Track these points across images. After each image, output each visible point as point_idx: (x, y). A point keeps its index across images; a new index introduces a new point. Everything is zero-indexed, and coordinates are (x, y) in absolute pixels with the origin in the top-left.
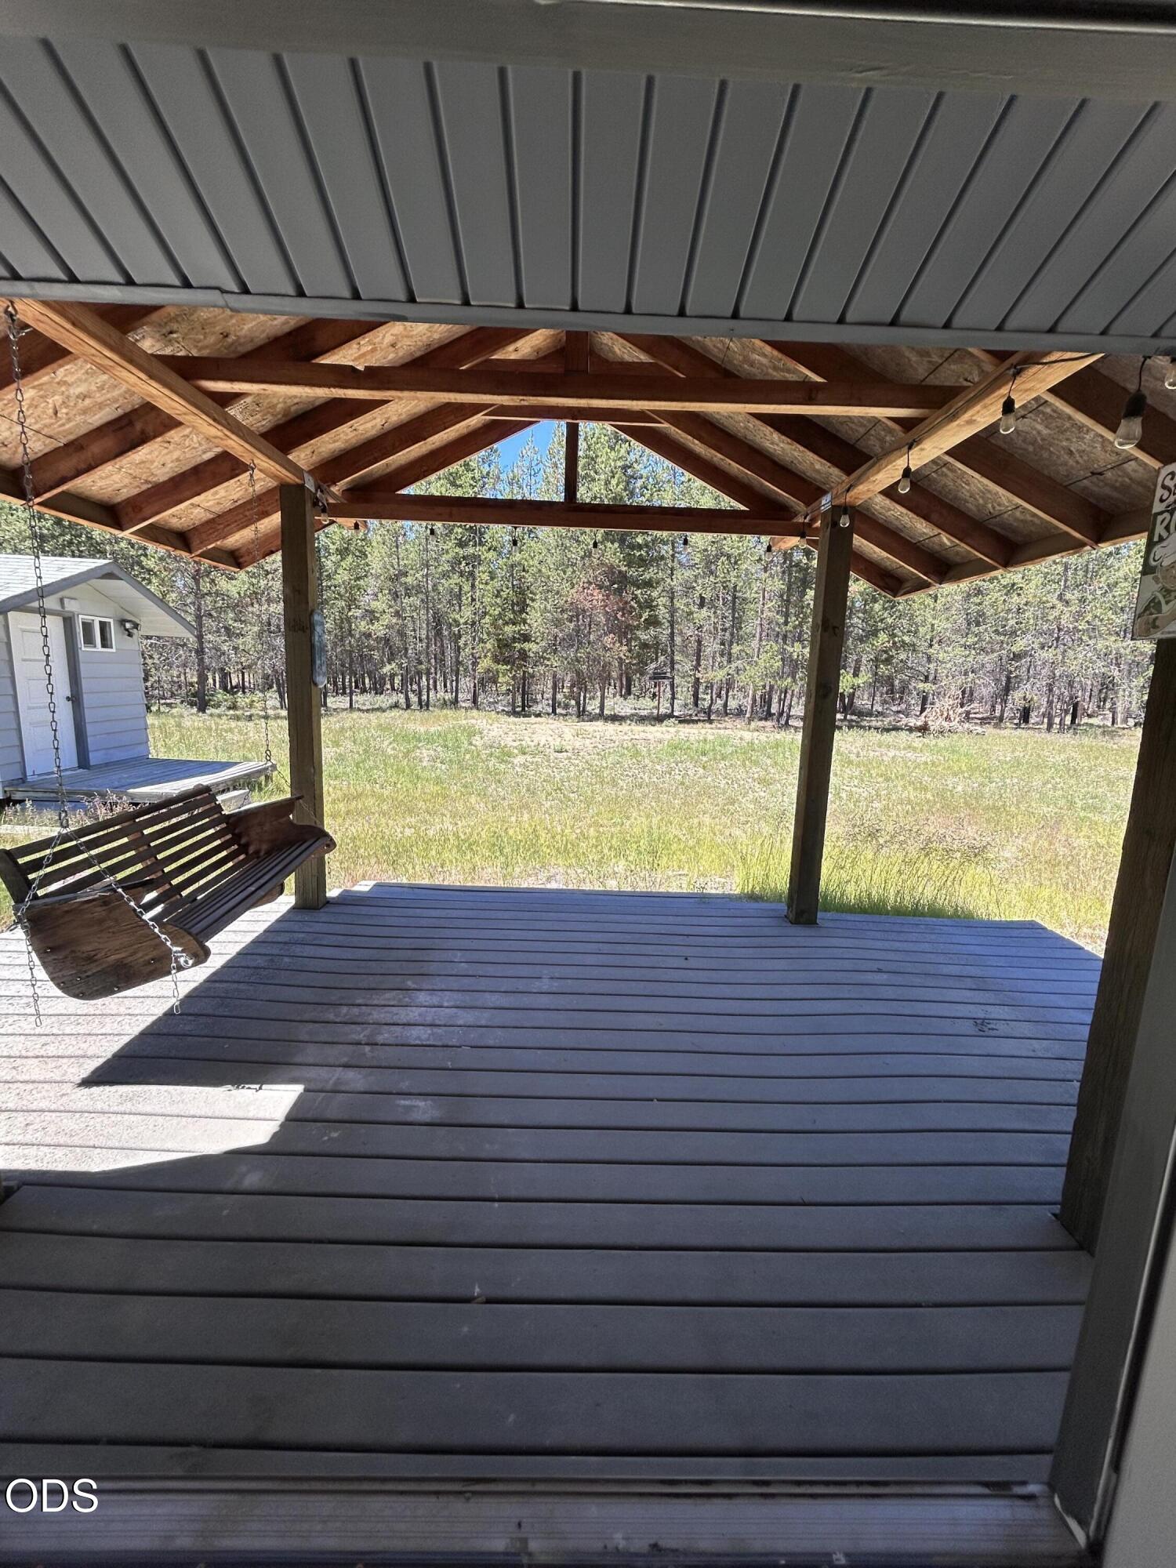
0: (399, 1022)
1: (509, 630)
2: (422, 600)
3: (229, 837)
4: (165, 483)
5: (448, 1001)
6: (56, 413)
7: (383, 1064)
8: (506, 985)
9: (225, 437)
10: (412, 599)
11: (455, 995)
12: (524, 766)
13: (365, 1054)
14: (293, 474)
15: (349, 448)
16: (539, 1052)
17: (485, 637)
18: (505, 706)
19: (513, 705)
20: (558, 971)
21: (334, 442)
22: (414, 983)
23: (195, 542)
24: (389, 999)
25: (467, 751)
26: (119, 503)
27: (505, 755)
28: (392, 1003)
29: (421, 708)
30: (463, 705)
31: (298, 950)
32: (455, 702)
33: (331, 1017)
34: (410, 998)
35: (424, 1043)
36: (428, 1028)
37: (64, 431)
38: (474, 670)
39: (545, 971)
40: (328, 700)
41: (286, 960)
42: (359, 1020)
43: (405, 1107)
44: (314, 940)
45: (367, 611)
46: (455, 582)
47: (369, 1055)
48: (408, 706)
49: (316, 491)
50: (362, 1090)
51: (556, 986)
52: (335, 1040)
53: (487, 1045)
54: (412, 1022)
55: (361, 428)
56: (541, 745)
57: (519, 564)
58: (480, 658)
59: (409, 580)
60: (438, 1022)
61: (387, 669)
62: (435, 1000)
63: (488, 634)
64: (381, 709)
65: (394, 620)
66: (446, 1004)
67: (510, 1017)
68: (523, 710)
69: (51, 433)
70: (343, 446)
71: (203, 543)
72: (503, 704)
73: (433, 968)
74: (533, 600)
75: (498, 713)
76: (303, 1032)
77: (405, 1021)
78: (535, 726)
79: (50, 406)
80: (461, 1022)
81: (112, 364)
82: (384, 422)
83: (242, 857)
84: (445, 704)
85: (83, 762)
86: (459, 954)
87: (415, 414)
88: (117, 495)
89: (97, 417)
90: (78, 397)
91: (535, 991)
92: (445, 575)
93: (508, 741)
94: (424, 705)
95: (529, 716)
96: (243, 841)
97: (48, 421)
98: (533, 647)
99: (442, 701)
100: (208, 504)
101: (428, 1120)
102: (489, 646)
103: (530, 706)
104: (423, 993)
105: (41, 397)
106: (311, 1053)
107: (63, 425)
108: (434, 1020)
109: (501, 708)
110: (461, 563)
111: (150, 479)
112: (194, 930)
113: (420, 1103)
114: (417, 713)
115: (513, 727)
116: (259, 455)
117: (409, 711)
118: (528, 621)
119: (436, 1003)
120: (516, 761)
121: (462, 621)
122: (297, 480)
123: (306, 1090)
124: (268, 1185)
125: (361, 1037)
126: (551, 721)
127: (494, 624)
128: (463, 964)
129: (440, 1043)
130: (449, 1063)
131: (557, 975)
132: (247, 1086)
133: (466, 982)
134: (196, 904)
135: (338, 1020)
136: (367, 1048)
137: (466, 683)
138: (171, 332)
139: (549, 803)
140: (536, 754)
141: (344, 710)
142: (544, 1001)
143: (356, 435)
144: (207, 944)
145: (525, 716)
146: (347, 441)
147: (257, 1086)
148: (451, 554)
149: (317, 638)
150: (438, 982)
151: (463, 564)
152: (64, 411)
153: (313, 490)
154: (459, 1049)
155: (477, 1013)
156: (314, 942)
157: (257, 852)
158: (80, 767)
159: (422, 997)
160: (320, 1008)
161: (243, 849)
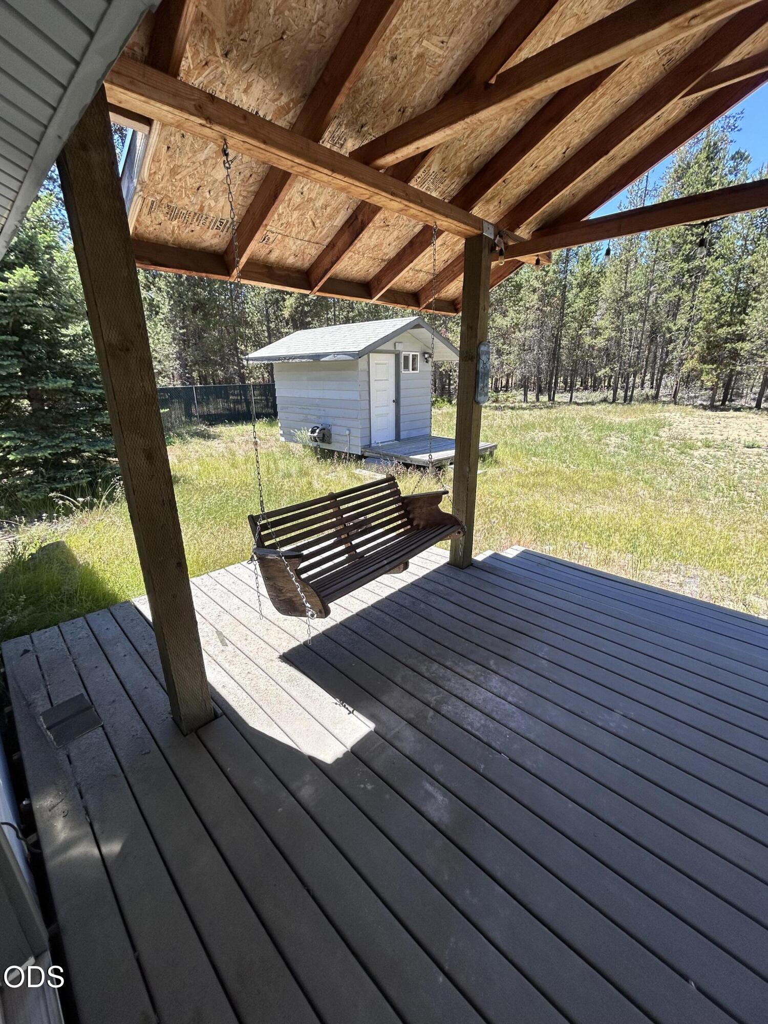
0: (466, 699)
1: (723, 332)
2: (641, 314)
3: (402, 512)
4: (394, 258)
5: (513, 696)
6: (314, 224)
7: (434, 737)
8: (574, 702)
9: (406, 208)
10: (632, 314)
11: (523, 693)
12: (705, 459)
13: (426, 718)
14: (472, 227)
15: (534, 187)
16: (571, 805)
17: (696, 340)
18: (704, 401)
19: (712, 399)
20: (635, 711)
21: (518, 186)
22: (495, 664)
23: (422, 299)
24: (468, 671)
25: (652, 441)
26: (371, 280)
27: (686, 446)
28: (469, 677)
29: (625, 402)
30: (664, 399)
31: (433, 599)
32: (656, 397)
33: (423, 669)
34: (485, 677)
35: (474, 731)
36: (484, 717)
37: (323, 236)
38: (679, 371)
39: (622, 703)
40: (556, 396)
41: (422, 605)
42: (440, 682)
43: (426, 791)
44: (447, 594)
45: (593, 329)
46: (675, 294)
47: (429, 721)
48: (614, 401)
49: (495, 237)
50: (408, 753)
51: (625, 728)
52: (415, 693)
53: (523, 764)
54: (475, 704)
55: (542, 163)
56: (730, 440)
57: (750, 266)
58: (686, 359)
59: (632, 299)
60: (494, 715)
61: (601, 373)
62: (503, 690)
63: (699, 338)
64: (592, 403)
65: (613, 334)
66: (510, 699)
67: (561, 744)
68: (723, 404)
69: (317, 240)
70: (526, 187)
71: (427, 298)
72: (703, 397)
73: (517, 655)
74: (756, 300)
75: (696, 407)
76: (401, 674)
77: (469, 700)
78: (730, 420)
79: (309, 220)
80: (512, 725)
81: (306, 169)
82: (565, 148)
83: (409, 527)
84: (646, 399)
85: (398, 437)
86: (546, 648)
87: (600, 127)
88: (368, 274)
89: (338, 220)
90: (322, 208)
91: (600, 724)
92: (667, 290)
93: (696, 435)
94: (628, 400)
95: (727, 410)
96: (411, 516)
97: (311, 232)
98: (747, 346)
99: (645, 397)
100: (426, 268)
101: (436, 820)
102: (697, 348)
103: (733, 400)
104: (497, 677)
105: (302, 215)
106: (394, 697)
107: (321, 232)
108: (492, 711)
109: (699, 402)
110: (684, 276)
111: (384, 258)
112: (323, 594)
113: (440, 797)
114: (621, 406)
115: (706, 420)
116: (438, 216)
117: (614, 405)
118: (746, 322)
119: (502, 694)
120: (696, 453)
121: (674, 328)
122: (476, 231)
123: (376, 731)
124: (311, 805)
125: (432, 700)
126: (751, 415)
127: (707, 329)
128: (544, 662)
129: (485, 739)
130: (482, 766)
131: (632, 715)
132: (347, 706)
133: (538, 683)
134: (362, 559)
135: (426, 675)
136: (431, 713)
137: (669, 381)
138: (362, 127)
139: (717, 499)
140: (722, 448)
141: (565, 403)
142: (605, 742)
143: (539, 173)
144: (330, 605)
145: (722, 410)
146: (530, 182)
147: (351, 709)
148: (676, 270)
149: (481, 366)
150: (515, 672)
151: (686, 277)
152: (318, 221)
153: (492, 237)
154: (498, 755)
155: (531, 721)
156: (445, 597)
157: (418, 525)
158: (396, 440)
159: (495, 682)
160: (422, 657)
161: (410, 522)
